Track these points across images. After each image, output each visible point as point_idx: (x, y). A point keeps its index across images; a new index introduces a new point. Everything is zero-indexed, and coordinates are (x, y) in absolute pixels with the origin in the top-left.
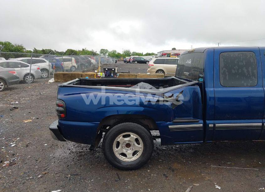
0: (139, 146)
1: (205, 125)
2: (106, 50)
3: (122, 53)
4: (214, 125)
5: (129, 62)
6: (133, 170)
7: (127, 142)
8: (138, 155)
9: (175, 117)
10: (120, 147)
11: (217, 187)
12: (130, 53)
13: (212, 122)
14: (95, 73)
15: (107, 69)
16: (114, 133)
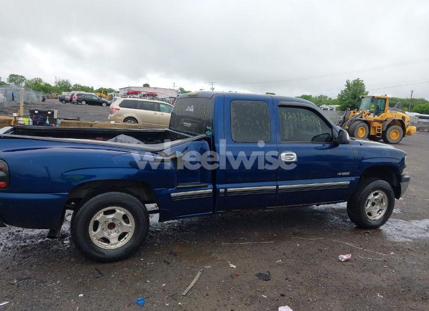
0: (129, 225)
1: (215, 190)
2: (22, 76)
3: (53, 84)
4: (226, 190)
5: (71, 101)
6: (119, 261)
7: (111, 221)
8: (127, 239)
9: (178, 182)
10: (99, 229)
11: (232, 266)
12: (70, 86)
13: (224, 186)
14: (13, 118)
15: (36, 112)
16: (91, 209)
